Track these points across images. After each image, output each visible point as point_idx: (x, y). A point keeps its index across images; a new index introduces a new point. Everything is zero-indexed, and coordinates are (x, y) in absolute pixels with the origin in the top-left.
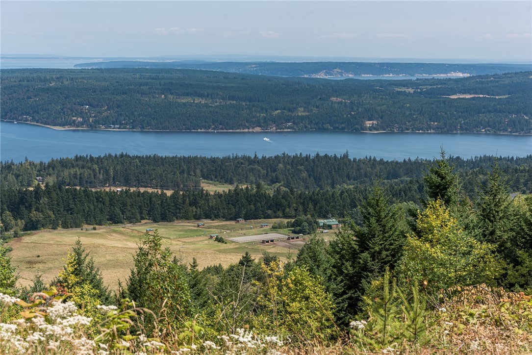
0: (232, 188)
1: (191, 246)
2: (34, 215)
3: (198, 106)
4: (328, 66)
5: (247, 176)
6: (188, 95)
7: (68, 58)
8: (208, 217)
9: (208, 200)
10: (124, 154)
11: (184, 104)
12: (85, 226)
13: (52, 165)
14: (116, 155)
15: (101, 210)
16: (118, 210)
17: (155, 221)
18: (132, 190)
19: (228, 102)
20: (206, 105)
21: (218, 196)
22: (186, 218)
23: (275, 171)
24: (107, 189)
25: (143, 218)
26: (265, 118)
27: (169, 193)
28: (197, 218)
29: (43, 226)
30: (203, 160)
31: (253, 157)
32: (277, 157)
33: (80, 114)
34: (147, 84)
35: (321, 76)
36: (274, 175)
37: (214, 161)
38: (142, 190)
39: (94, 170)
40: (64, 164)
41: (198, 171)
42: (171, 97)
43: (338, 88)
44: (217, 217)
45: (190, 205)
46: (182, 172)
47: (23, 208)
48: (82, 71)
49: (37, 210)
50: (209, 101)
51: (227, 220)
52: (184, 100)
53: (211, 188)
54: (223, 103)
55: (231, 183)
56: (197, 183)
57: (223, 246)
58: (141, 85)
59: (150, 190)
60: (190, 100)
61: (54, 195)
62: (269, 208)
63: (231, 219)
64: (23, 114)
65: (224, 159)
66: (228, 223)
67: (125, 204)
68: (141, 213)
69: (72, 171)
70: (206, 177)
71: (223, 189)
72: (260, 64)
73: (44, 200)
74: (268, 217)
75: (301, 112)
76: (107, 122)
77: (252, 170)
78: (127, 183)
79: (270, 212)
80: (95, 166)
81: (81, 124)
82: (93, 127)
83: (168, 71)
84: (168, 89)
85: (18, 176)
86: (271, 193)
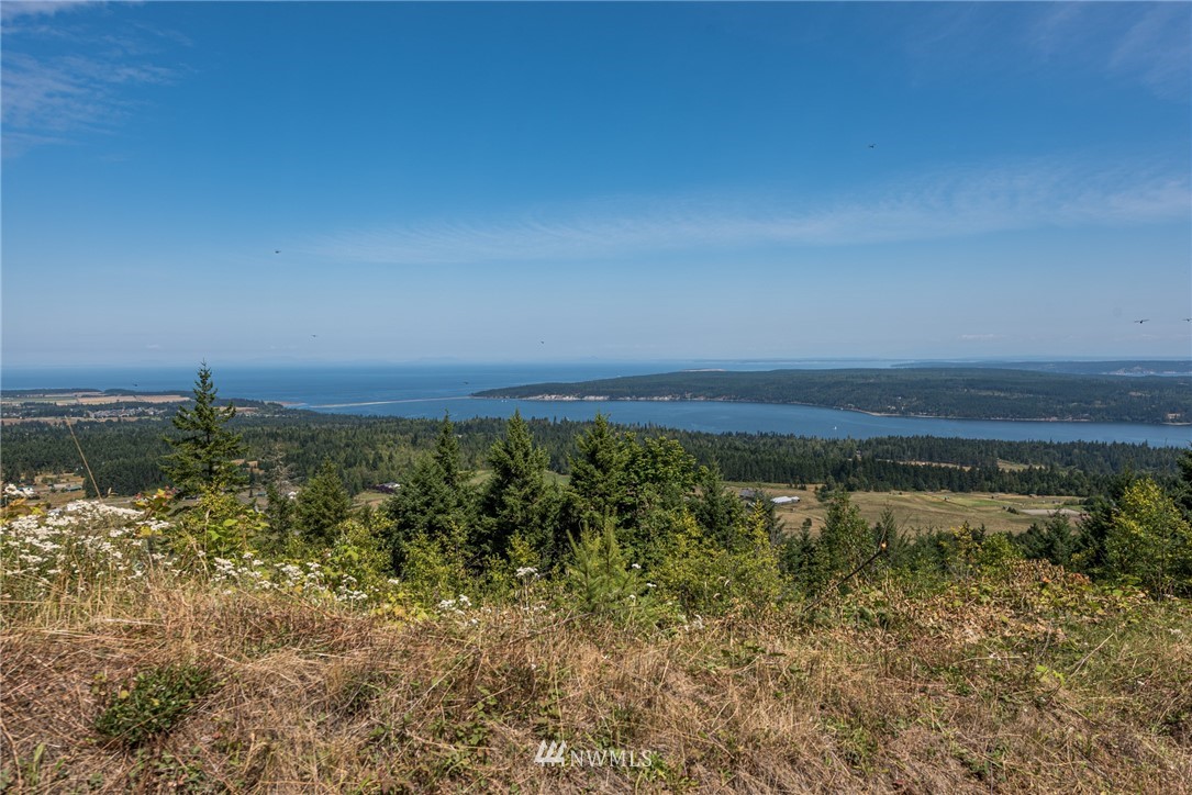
0: (1027, 467)
1: (985, 514)
2: (852, 479)
3: (999, 398)
4: (1128, 365)
5: (1042, 458)
6: (988, 389)
7: (885, 360)
8: (1002, 491)
9: (1001, 477)
11: (985, 397)
12: (893, 491)
13: (869, 443)
14: (922, 437)
15: (907, 479)
16: (921, 481)
17: (953, 491)
18: (934, 465)
19: (1026, 396)
20: (1005, 398)
21: (1012, 473)
22: (982, 490)
23: (1070, 455)
24: (913, 463)
25: (942, 488)
26: (1061, 410)
27: (967, 469)
28: (992, 491)
29: (859, 489)
30: (1001, 443)
31: (1048, 442)
32: (1073, 443)
33: (894, 404)
34: (951, 380)
35: (1121, 373)
36: (1069, 458)
37: (1010, 444)
38: (943, 465)
39: (903, 448)
40: (880, 442)
41: (995, 452)
42: (972, 391)
43: (1139, 385)
44: (1010, 491)
45: (986, 479)
46: (981, 452)
47: (843, 474)
48: (896, 370)
49: (854, 476)
50: (1008, 395)
51: (1020, 494)
52: (984, 393)
53: (1005, 466)
54: (1021, 396)
55: (1026, 463)
56: (994, 462)
57: (1015, 516)
58: (946, 381)
59: (951, 466)
60: (990, 393)
61: (868, 465)
62: (1062, 487)
63: (1024, 494)
64: (847, 403)
65: (1021, 443)
66: (1021, 497)
67: (927, 476)
68: (941, 484)
69: (885, 447)
70: (1003, 457)
71: (1019, 468)
72: (1058, 364)
73: (860, 469)
74: (1061, 494)
75: (1098, 404)
76: (916, 410)
77: (1047, 454)
78: (931, 459)
79: (1062, 490)
80: (904, 445)
81: (895, 411)
82: (904, 414)
83: (970, 370)
84: (971, 384)
85: (841, 449)
86: (1065, 474)
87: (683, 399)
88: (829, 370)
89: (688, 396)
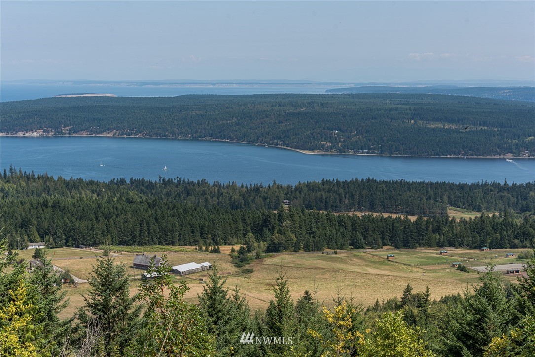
0: (479, 215)
1: (431, 274)
2: (276, 237)
3: (449, 131)
5: (496, 203)
6: (438, 120)
7: (319, 84)
8: (451, 244)
9: (451, 227)
10: (371, 179)
11: (434, 129)
12: (327, 250)
13: (299, 189)
14: (363, 180)
15: (343, 235)
16: (359, 235)
17: (397, 247)
18: (375, 215)
19: (479, 128)
20: (457, 131)
21: (463, 222)
22: (429, 245)
23: (526, 199)
24: (351, 214)
25: (384, 244)
26: (517, 144)
27: (413, 219)
28: (440, 245)
29: (285, 248)
30: (451, 186)
31: (503, 184)
32: (528, 185)
33: (330, 138)
34: (396, 109)
36: (524, 203)
37: (462, 187)
38: (386, 215)
39: (339, 195)
40: (311, 187)
41: (445, 198)
42: (421, 122)
44: (461, 245)
45: (434, 232)
46: (429, 198)
47: (266, 230)
48: (331, 96)
49: (279, 232)
50: (459, 127)
51: (471, 248)
52: (433, 126)
53: (456, 214)
54: (474, 129)
55: (479, 210)
56: (444, 210)
57: (465, 275)
58: (390, 110)
59: (394, 216)
60: (440, 125)
61: (297, 218)
62: (516, 237)
63: (475, 248)
64: (273, 138)
65: (473, 185)
66: (472, 251)
67: (367, 229)
68: (383, 238)
69: (319, 194)
70: (453, 204)
71: (471, 216)
72: (514, 90)
73: (287, 223)
74: (514, 246)
76: (356, 147)
77: (501, 198)
78: (372, 208)
79: (516, 241)
80: (341, 191)
81: (330, 149)
82: (342, 152)
83: (419, 96)
84: (418, 114)
85: (265, 199)
86: (519, 221)
87: (59, 135)
88: (251, 96)
89: (65, 130)
